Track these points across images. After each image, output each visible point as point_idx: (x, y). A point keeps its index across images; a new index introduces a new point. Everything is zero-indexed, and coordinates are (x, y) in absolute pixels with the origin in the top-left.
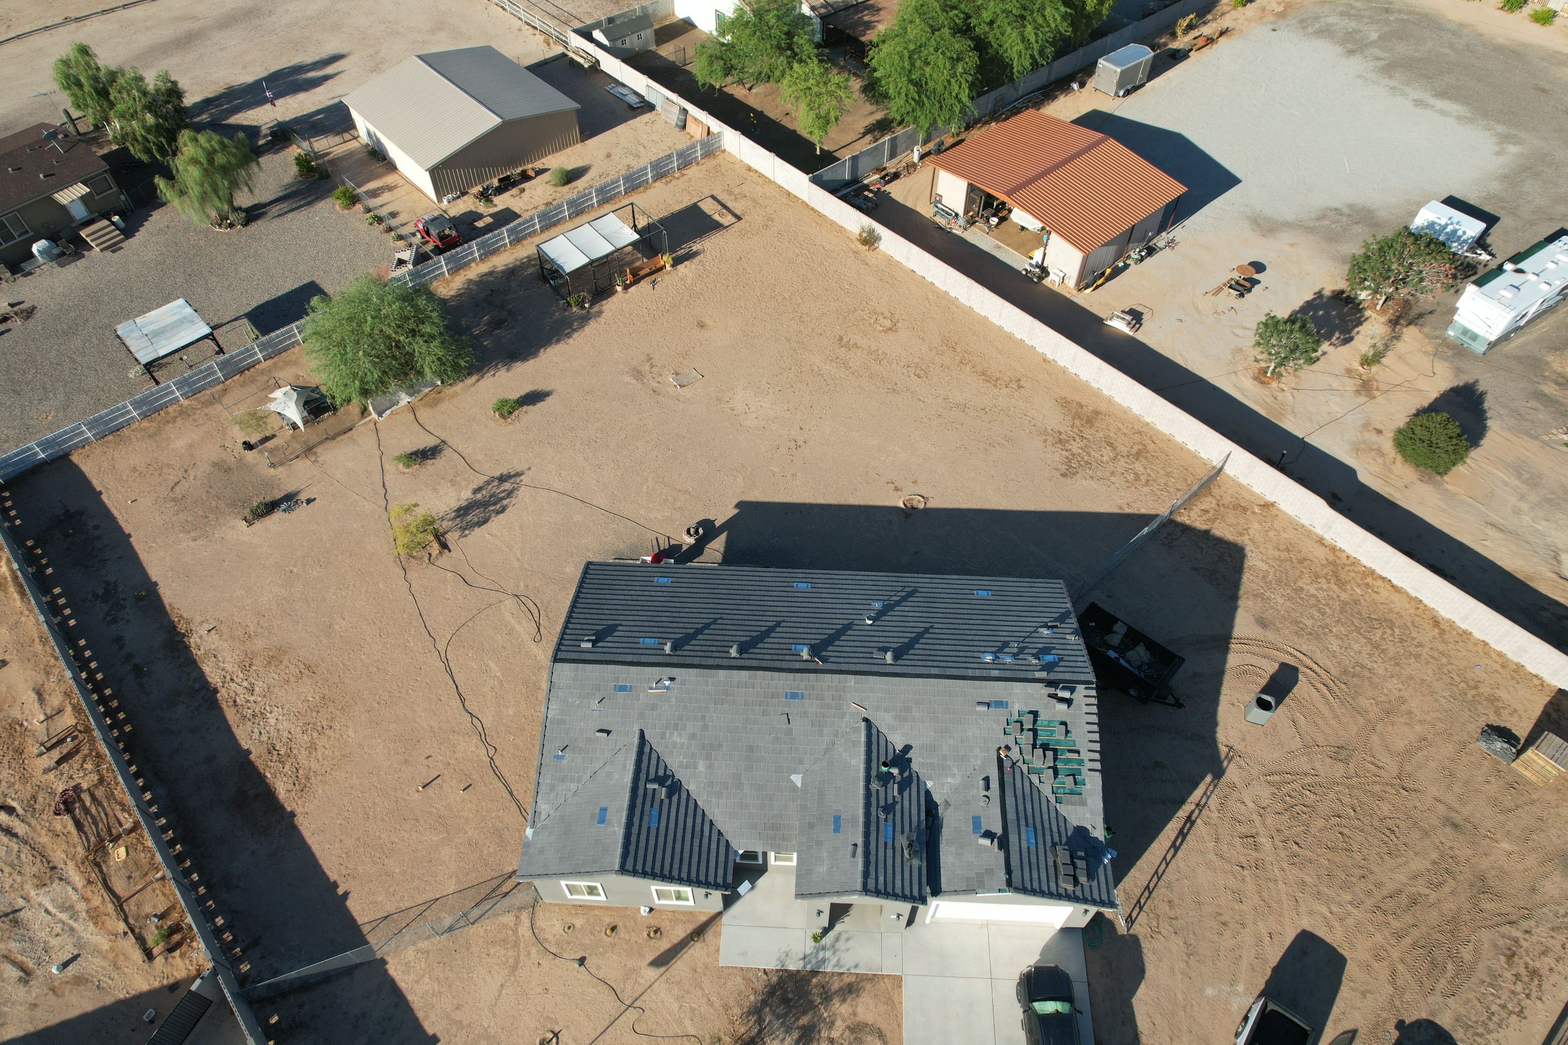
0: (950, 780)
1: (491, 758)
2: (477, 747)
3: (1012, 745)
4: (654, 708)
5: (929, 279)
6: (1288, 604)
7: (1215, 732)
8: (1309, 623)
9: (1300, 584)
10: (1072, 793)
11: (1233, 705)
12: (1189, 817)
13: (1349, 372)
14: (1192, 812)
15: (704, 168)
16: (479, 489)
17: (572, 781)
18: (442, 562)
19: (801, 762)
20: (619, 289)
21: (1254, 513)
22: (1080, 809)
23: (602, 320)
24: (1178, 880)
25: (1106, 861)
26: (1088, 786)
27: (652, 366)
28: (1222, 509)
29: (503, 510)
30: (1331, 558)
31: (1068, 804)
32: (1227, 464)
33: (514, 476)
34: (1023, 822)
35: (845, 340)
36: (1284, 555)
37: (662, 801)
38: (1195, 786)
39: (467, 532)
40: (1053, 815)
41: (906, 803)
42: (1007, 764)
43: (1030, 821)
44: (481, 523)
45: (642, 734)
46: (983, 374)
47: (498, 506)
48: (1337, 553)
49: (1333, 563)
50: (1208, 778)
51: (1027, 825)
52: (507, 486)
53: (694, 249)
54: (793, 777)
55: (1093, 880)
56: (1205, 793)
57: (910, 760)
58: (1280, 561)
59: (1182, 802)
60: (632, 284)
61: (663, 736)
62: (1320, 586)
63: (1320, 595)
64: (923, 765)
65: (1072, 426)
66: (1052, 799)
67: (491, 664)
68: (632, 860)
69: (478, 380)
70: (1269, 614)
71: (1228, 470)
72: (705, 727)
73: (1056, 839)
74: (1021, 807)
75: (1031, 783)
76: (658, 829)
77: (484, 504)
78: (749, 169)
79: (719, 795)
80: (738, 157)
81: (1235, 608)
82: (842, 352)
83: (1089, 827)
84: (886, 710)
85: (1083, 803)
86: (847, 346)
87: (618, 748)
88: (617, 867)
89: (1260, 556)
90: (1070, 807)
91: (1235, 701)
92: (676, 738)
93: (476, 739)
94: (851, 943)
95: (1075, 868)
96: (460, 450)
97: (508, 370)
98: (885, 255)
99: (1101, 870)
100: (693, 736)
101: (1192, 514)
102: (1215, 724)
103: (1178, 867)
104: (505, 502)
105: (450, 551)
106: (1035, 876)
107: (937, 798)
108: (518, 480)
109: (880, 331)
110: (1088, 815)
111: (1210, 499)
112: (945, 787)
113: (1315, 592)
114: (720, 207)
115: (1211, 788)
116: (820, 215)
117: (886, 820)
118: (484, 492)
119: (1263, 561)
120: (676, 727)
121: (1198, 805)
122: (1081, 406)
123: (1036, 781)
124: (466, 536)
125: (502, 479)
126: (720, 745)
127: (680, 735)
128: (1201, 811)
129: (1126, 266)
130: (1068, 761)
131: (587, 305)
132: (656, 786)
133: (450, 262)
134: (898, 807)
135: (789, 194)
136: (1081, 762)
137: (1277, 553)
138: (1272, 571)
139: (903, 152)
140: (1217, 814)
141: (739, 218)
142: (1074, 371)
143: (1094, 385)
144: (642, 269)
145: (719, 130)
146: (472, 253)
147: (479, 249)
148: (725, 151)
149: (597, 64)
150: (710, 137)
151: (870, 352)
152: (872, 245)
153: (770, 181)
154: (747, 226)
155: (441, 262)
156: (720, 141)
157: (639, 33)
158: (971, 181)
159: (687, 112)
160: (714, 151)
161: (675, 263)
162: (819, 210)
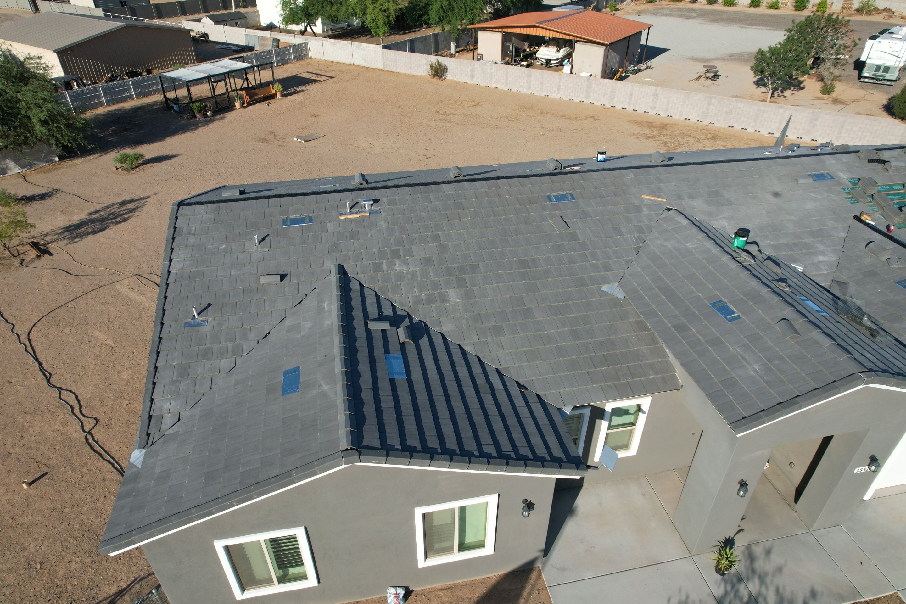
0: (821, 258)
1: (89, 433)
2: (64, 424)
4: (353, 236)
5: (492, 86)
13: (819, 98)
15: (297, 64)
16: (97, 212)
17: (222, 354)
18: (37, 263)
20: (237, 105)
23: (224, 121)
27: (276, 135)
29: (125, 220)
33: (137, 200)
35: (441, 112)
37: (402, 345)
39: (77, 240)
44: (94, 233)
45: (342, 270)
46: (562, 116)
47: (118, 219)
52: (131, 206)
53: (299, 89)
54: (605, 288)
60: (249, 105)
61: (378, 268)
65: (652, 131)
67: (97, 333)
68: (375, 429)
69: (101, 156)
71: (791, 135)
72: (443, 248)
76: (410, 381)
77: (102, 220)
78: (333, 62)
79: (498, 330)
80: (322, 58)
82: (442, 117)
84: (689, 199)
86: (445, 114)
87: (302, 294)
88: (344, 443)
92: (398, 266)
93: (63, 414)
94: (776, 559)
96: (75, 192)
98: (452, 81)
100: (428, 261)
104: (126, 216)
105: (51, 254)
108: (143, 201)
109: (468, 107)
114: (315, 75)
116: (393, 72)
118: (102, 213)
120: (396, 254)
122: (651, 123)
124: (76, 242)
125: (123, 203)
126: (474, 268)
127: (406, 263)
129: (626, 77)
131: (209, 114)
132: (386, 325)
133: (76, 101)
135: (367, 68)
139: (443, 49)
141: (332, 77)
142: (632, 108)
143: (652, 113)
144: (257, 94)
145: (305, 41)
146: (99, 97)
147: (105, 95)
148: (311, 58)
149: (206, 36)
150: (299, 45)
151: (465, 115)
152: (441, 77)
153: (350, 65)
154: (339, 79)
155: (66, 98)
156: (307, 50)
157: (236, 21)
158: (506, 30)
159: (279, 40)
160: (304, 57)
161: (284, 96)
162: (393, 70)
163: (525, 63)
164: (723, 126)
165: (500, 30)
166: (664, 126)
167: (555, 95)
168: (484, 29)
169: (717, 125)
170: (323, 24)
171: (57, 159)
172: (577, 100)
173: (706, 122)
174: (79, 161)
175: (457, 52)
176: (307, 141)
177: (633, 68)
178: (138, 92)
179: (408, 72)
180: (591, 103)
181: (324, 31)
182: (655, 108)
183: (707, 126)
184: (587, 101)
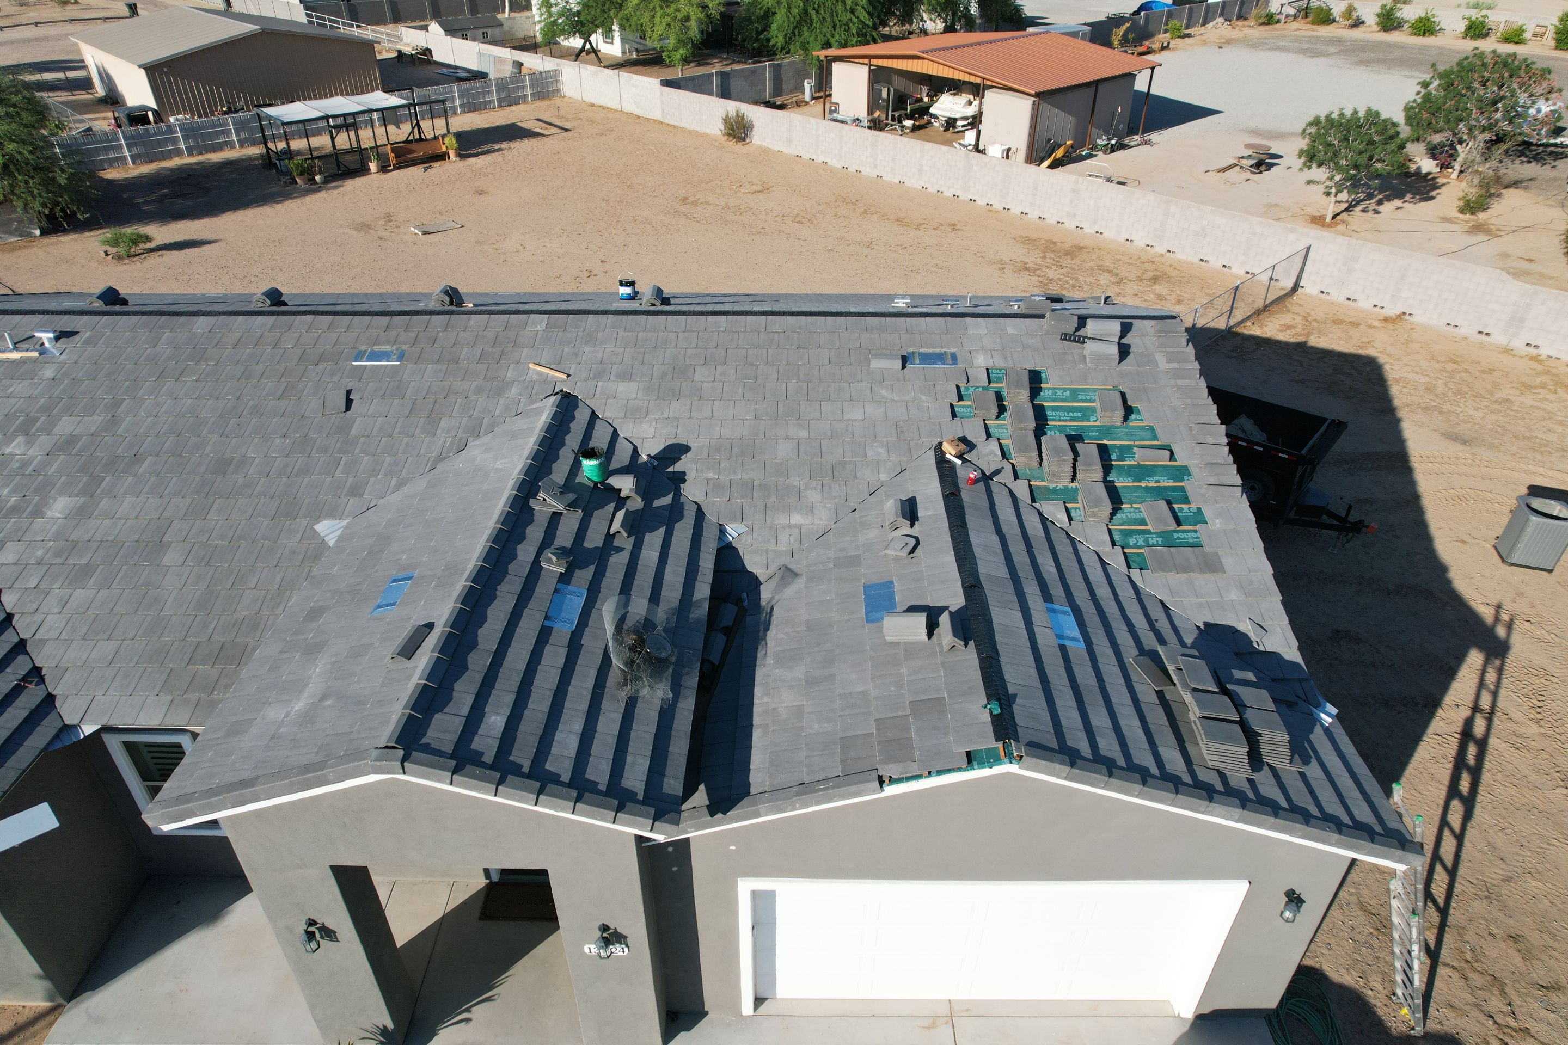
0: (796, 519)
3: (976, 435)
5: (819, 159)
6: (1494, 417)
7: (1449, 582)
8: (1552, 437)
9: (1499, 395)
10: (1169, 542)
11: (1464, 542)
12: (1466, 734)
13: (1446, 220)
14: (1469, 723)
15: (533, 106)
19: (356, 491)
20: (373, 166)
21: (1371, 327)
22: (1202, 580)
23: (335, 192)
24: (1509, 879)
25: (1327, 719)
26: (1216, 524)
27: (390, 221)
28: (1315, 324)
30: (1539, 368)
31: (1163, 566)
32: (1305, 275)
34: (1032, 590)
35: (692, 200)
36: (1450, 366)
38: (1450, 673)
40: (1126, 593)
41: (650, 555)
42: (966, 474)
43: (1057, 590)
46: (898, 220)
48: (1546, 363)
49: (1547, 372)
50: (1475, 658)
51: (1047, 596)
53: (498, 147)
55: (1306, 762)
56: (1481, 684)
57: (680, 478)
58: (1447, 372)
59: (1432, 704)
60: (395, 167)
62: (1541, 396)
63: (1549, 407)
64: (717, 486)
65: (1044, 257)
66: (1116, 560)
70: (1464, 429)
71: (1310, 286)
72: (111, 424)
73: (1149, 641)
74: (1021, 558)
75: (1043, 519)
78: (592, 105)
80: (580, 98)
81: (1398, 421)
82: (685, 208)
83: (1245, 626)
84: (625, 376)
85: (1212, 566)
86: (695, 203)
89: (1409, 369)
90: (1175, 578)
91: (1466, 538)
92: (14, 447)
95: (1239, 706)
97: (161, 226)
98: (760, 147)
99: (1317, 737)
101: (1265, 329)
102: (1442, 569)
103: (1491, 845)
106: (1100, 719)
107: (754, 563)
109: (744, 193)
110: (1234, 595)
111: (1289, 316)
112: (784, 538)
113: (1538, 404)
114: (544, 125)
115: (1491, 677)
116: (674, 127)
117: (565, 578)
119: (1417, 373)
120: (27, 425)
121: (1476, 709)
122: (1055, 243)
123: (1060, 518)
126: (136, 462)
127: (31, 442)
128: (1490, 721)
129: (1092, 155)
130: (1141, 472)
131: (318, 178)
133: (135, 145)
134: (618, 562)
135: (639, 117)
136: (1182, 472)
137: (1438, 366)
138: (1440, 384)
139: (792, 92)
140: (1535, 729)
141: (567, 130)
142: (1038, 214)
143: (1070, 224)
144: (412, 151)
145: (556, 68)
146: (175, 141)
147: (186, 138)
148: (565, 96)
149: (428, 53)
150: (544, 75)
151: (727, 207)
152: (744, 140)
153: (616, 111)
154: (575, 135)
155: (118, 140)
156: (557, 82)
157: (485, 30)
158: (874, 62)
159: (522, 64)
160: (551, 95)
161: (461, 156)
162: (676, 124)
163: (908, 123)
164: (1190, 259)
165: (866, 61)
166: (1074, 251)
167: (914, 183)
168: (841, 59)
169: (1180, 256)
170: (623, 40)
171: (38, 232)
172: (948, 193)
173: (1160, 249)
174: (65, 239)
175: (813, 98)
176: (425, 233)
177: (1105, 142)
178: (243, 136)
179: (697, 129)
180: (971, 200)
181: (624, 53)
182: (1075, 215)
183: (1162, 255)
184: (965, 196)
